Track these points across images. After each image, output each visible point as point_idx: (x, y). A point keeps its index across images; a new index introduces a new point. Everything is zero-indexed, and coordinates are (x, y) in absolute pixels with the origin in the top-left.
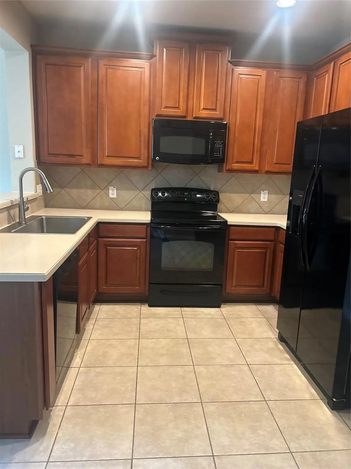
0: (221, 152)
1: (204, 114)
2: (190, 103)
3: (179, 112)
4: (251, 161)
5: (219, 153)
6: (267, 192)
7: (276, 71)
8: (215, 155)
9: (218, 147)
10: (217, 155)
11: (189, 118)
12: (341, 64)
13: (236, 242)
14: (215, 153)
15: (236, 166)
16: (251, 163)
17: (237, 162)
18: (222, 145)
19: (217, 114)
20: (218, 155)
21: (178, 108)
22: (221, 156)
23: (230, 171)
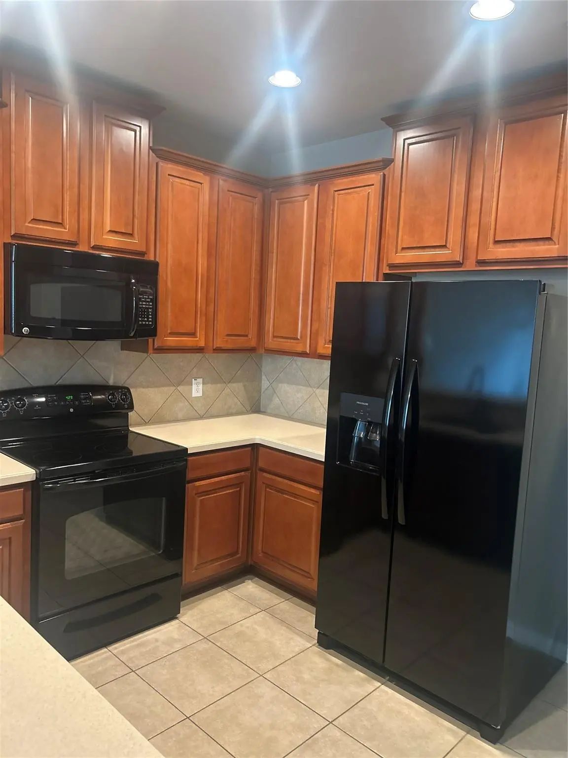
0: (150, 316)
1: (113, 241)
2: (84, 216)
3: (64, 233)
4: (194, 331)
5: (148, 318)
6: (200, 380)
7: (223, 180)
8: (140, 323)
9: (144, 306)
10: (144, 323)
11: (82, 248)
12: (336, 191)
13: (197, 484)
14: (140, 319)
15: (171, 341)
16: (193, 334)
17: (172, 334)
18: (151, 304)
19: (135, 243)
20: (145, 321)
21: (60, 224)
22: (150, 323)
23: (161, 350)
